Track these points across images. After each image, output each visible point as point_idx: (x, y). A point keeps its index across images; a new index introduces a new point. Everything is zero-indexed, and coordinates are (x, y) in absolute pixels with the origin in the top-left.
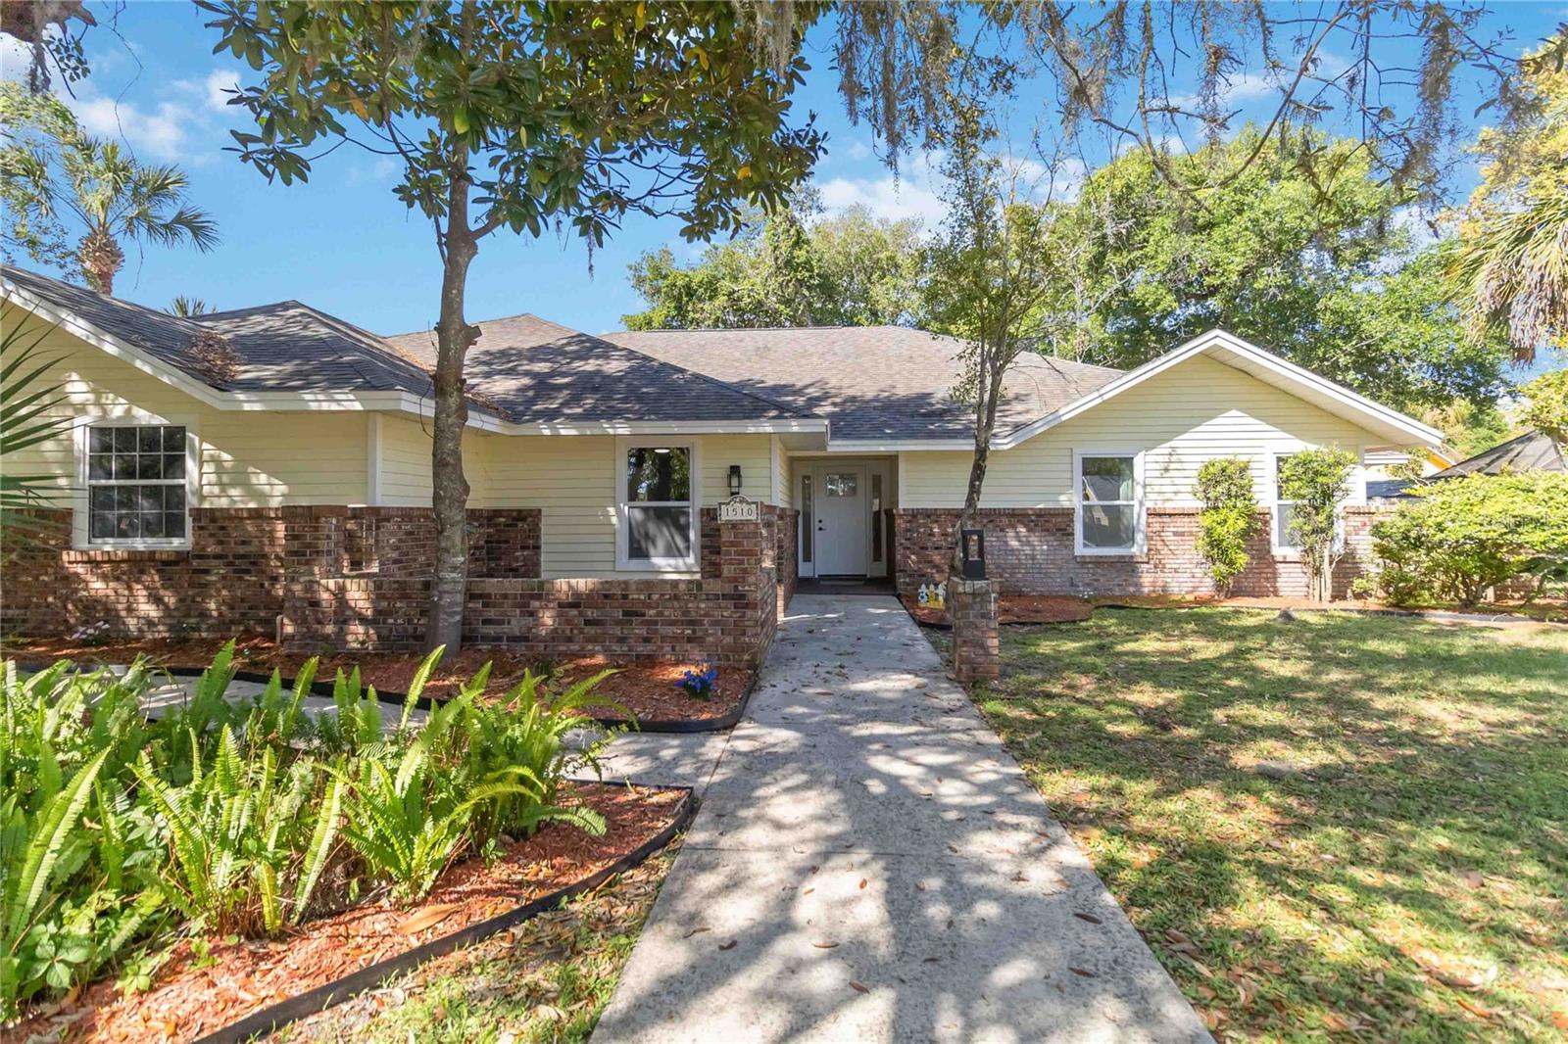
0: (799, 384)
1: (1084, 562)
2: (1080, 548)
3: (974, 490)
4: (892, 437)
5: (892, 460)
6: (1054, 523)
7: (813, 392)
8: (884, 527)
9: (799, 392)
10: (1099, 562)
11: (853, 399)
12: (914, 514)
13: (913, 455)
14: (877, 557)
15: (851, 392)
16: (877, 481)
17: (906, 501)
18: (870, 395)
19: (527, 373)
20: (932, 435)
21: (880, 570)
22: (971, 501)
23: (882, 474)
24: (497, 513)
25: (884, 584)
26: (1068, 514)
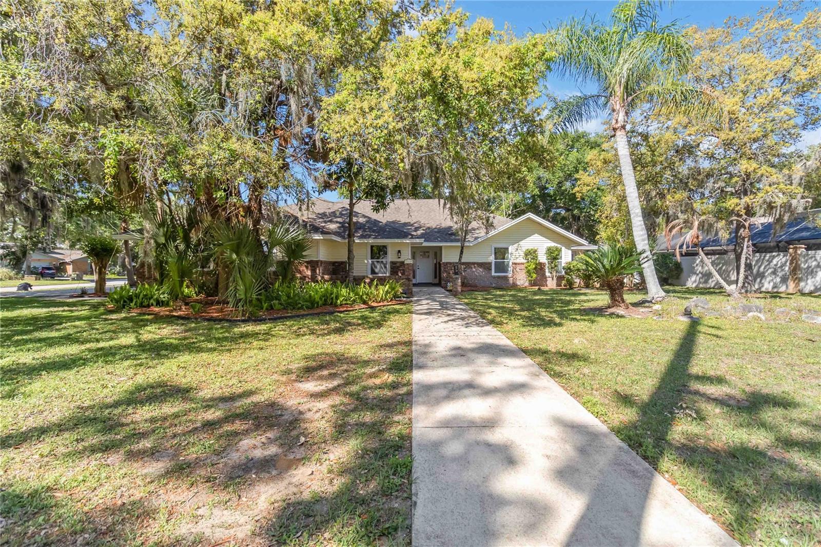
0: (412, 222)
1: (494, 277)
2: (493, 274)
3: (461, 257)
4: (440, 241)
5: (441, 248)
6: (486, 266)
7: (416, 225)
8: (438, 268)
9: (412, 225)
10: (499, 277)
11: (429, 228)
12: (447, 263)
13: (446, 247)
14: (436, 277)
15: (428, 225)
16: (436, 254)
17: (444, 260)
18: (434, 227)
19: (337, 222)
20: (452, 241)
21: (437, 281)
22: (460, 260)
23: (438, 252)
24: (336, 262)
25: (439, 285)
26: (490, 264)
